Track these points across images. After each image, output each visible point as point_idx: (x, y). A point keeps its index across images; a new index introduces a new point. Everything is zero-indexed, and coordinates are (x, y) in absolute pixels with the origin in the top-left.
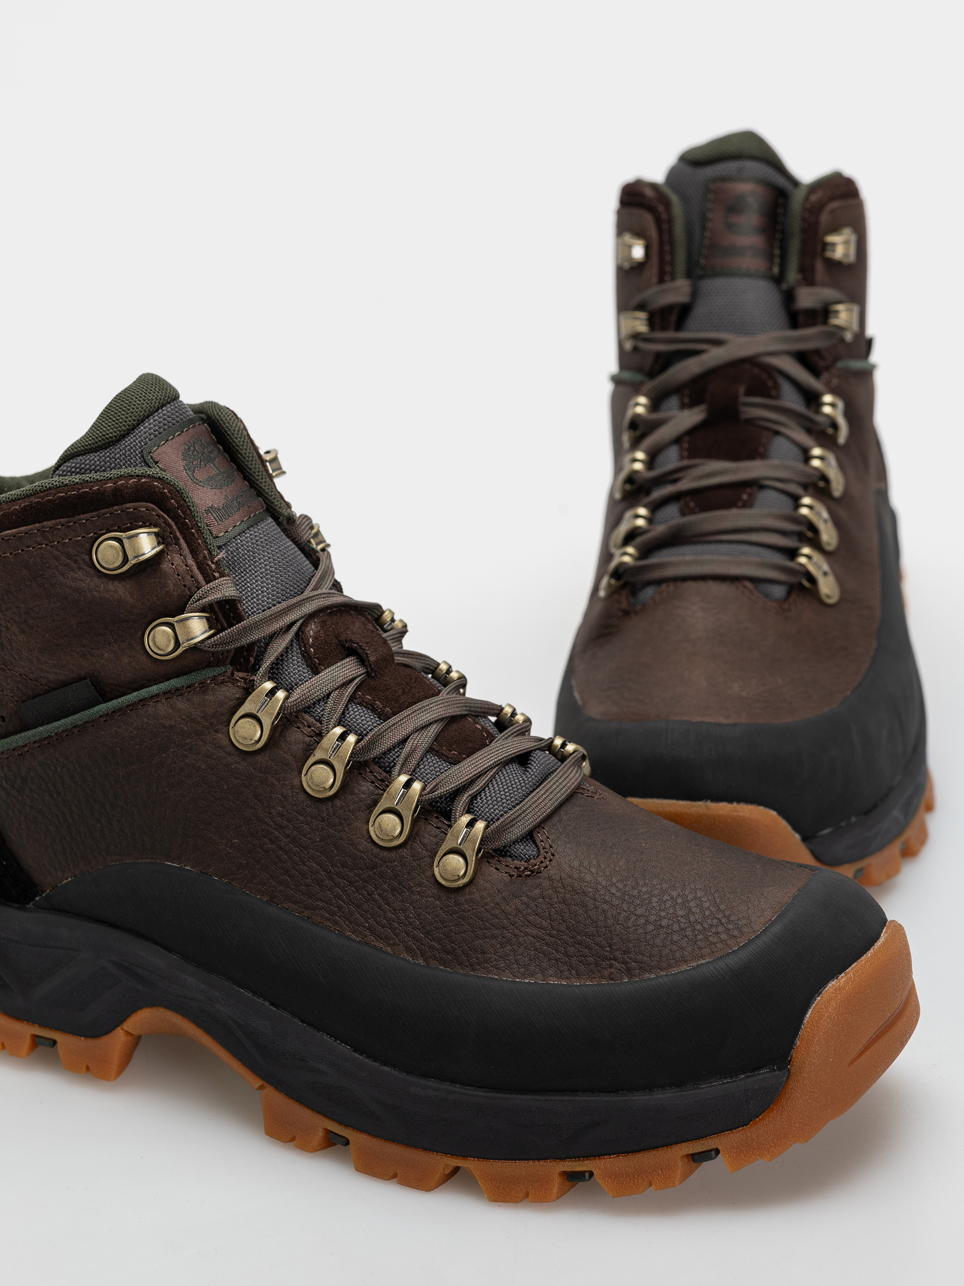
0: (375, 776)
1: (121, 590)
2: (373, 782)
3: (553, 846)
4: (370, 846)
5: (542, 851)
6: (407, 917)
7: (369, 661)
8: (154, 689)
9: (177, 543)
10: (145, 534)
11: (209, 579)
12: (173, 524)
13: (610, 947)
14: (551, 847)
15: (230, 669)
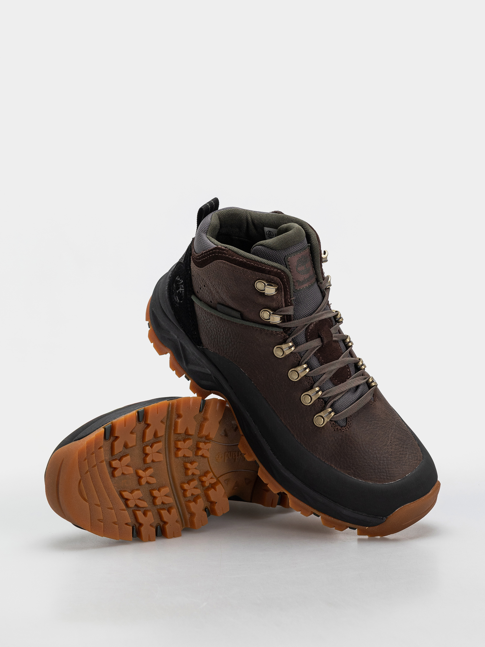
0: (310, 381)
1: (259, 297)
2: (308, 383)
3: (351, 424)
4: (299, 402)
5: (347, 425)
7: (324, 343)
8: (257, 325)
9: (281, 292)
11: (286, 306)
12: (282, 286)
13: (352, 464)
14: (350, 424)
15: (282, 330)
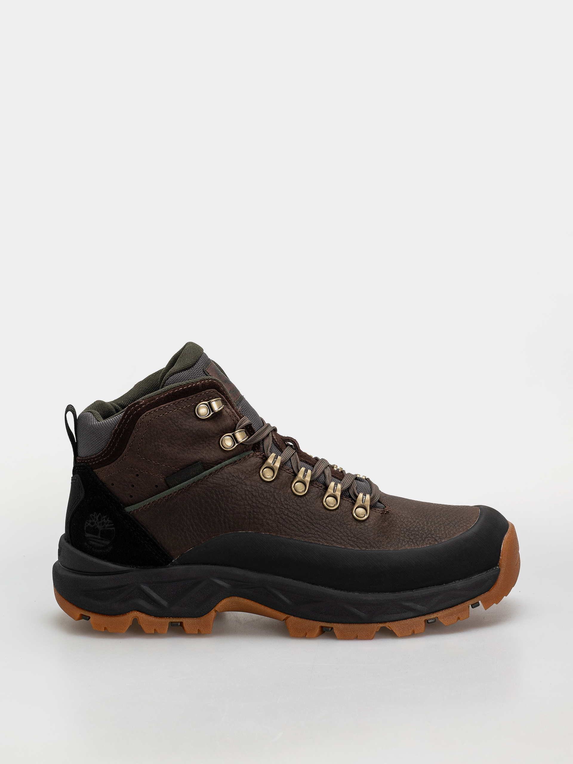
0: (318, 485)
1: (209, 425)
2: (318, 488)
4: (324, 510)
5: (386, 505)
6: (347, 534)
8: (227, 462)
9: (226, 404)
10: (214, 402)
11: (241, 418)
12: (222, 396)
15: (252, 452)
